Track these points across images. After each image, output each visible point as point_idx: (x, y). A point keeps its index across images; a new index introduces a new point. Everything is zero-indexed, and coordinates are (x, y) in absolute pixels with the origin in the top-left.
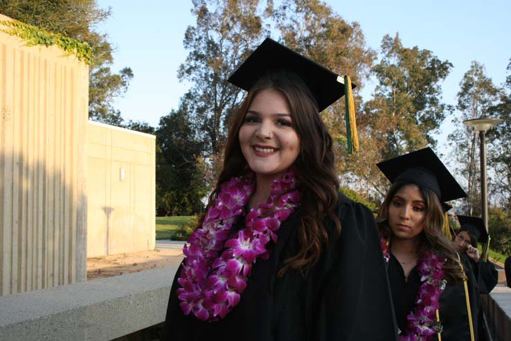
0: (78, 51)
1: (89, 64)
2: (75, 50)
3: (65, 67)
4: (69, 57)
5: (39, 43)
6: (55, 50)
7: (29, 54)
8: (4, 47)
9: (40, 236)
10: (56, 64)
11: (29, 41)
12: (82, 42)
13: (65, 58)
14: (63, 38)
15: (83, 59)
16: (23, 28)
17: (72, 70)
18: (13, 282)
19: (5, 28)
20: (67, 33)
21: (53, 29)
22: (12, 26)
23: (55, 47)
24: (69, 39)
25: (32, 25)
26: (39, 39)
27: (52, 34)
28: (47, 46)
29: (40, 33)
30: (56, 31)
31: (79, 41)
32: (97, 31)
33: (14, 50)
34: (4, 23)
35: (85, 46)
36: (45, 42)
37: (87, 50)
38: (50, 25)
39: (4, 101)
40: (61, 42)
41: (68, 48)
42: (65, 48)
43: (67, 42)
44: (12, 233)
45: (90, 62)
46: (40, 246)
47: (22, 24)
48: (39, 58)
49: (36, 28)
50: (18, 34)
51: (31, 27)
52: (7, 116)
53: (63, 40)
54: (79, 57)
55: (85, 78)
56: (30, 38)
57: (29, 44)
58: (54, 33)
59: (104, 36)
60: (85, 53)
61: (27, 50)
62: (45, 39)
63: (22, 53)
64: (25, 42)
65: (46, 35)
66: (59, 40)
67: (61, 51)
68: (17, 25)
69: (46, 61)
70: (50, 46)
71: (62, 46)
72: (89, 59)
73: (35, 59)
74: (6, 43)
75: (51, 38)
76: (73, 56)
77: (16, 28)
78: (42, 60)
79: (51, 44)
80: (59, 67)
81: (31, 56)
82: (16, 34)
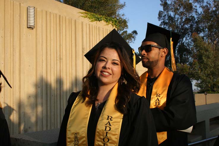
0: (112, 22)
2: (111, 22)
3: (107, 30)
5: (96, 20)
6: (103, 23)
7: (92, 25)
8: (82, 23)
10: (103, 28)
11: (92, 19)
12: (114, 19)
13: (107, 26)
14: (106, 17)
16: (90, 14)
17: (110, 30)
19: (83, 15)
20: (108, 15)
21: (102, 14)
22: (85, 14)
23: (103, 21)
24: (108, 18)
27: (101, 16)
28: (99, 21)
29: (96, 16)
30: (103, 15)
31: (112, 18)
32: (120, 13)
33: (86, 23)
34: (82, 13)
35: (115, 20)
36: (99, 20)
37: (116, 22)
38: (100, 13)
39: (83, 45)
40: (105, 19)
41: (108, 21)
45: (117, 27)
47: (89, 13)
48: (96, 26)
49: (95, 14)
51: (92, 14)
52: (84, 51)
54: (113, 25)
57: (92, 21)
59: (123, 15)
61: (91, 23)
63: (89, 25)
64: (90, 20)
65: (99, 17)
66: (104, 18)
67: (105, 23)
68: (87, 13)
69: (99, 27)
70: (100, 21)
71: (105, 21)
72: (117, 26)
73: (95, 27)
74: (83, 21)
75: (101, 18)
76: (110, 25)
77: (87, 15)
78: (98, 27)
79: (101, 20)
80: (104, 30)
81: (93, 26)
82: (87, 17)
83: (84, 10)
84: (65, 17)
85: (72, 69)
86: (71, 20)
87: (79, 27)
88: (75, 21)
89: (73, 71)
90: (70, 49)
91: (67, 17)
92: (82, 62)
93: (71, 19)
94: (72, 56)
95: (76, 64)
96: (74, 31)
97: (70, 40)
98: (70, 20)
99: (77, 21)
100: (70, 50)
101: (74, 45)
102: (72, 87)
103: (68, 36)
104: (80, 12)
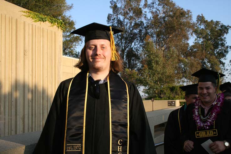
0: (58, 24)
1: (62, 30)
2: (56, 24)
3: (52, 31)
4: (54, 27)
5: (40, 20)
6: (47, 23)
7: (35, 25)
8: (24, 23)
9: (41, 107)
10: (48, 30)
12: (59, 20)
13: (52, 27)
14: (51, 18)
15: (60, 28)
16: (33, 14)
17: (55, 32)
18: (29, 128)
19: (25, 14)
20: (53, 16)
21: (46, 15)
22: (28, 13)
23: (47, 22)
24: (53, 19)
25: (37, 13)
26: (40, 19)
27: (46, 16)
28: (44, 22)
29: (40, 16)
30: (47, 15)
31: (58, 20)
32: (66, 15)
33: (29, 23)
34: (24, 12)
36: (43, 20)
37: (62, 23)
38: (45, 13)
39: (24, 47)
40: (50, 20)
42: (52, 23)
43: (52, 20)
44: (29, 106)
45: (63, 29)
46: (41, 112)
47: (32, 12)
48: (40, 27)
50: (31, 17)
51: (36, 13)
52: (26, 53)
53: (51, 19)
54: (58, 27)
55: (61, 36)
56: (36, 18)
57: (35, 21)
58: (47, 16)
59: (69, 17)
60: (61, 25)
61: (34, 23)
62: (43, 19)
63: (32, 25)
64: (33, 20)
65: (43, 17)
66: (49, 19)
67: (50, 24)
68: (30, 13)
69: (43, 28)
71: (50, 22)
72: (62, 27)
73: (38, 28)
74: (25, 21)
75: (45, 18)
76: (55, 26)
77: (30, 14)
78: (41, 28)
79: (45, 21)
80: (49, 31)
81: (37, 27)
82: (30, 17)
83: (27, 9)
84: (5, 15)
85: (11, 73)
86: (12, 19)
87: (21, 27)
88: (17, 20)
89: (12, 75)
90: (9, 50)
91: (7, 16)
92: (23, 65)
93: (12, 17)
94: (12, 58)
95: (16, 68)
96: (15, 31)
97: (11, 40)
98: (10, 19)
99: (18, 20)
100: (10, 52)
101: (14, 46)
102: (11, 92)
103: (7, 36)
104: (22, 11)
